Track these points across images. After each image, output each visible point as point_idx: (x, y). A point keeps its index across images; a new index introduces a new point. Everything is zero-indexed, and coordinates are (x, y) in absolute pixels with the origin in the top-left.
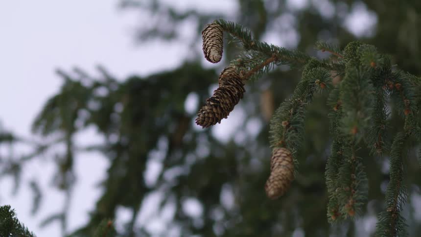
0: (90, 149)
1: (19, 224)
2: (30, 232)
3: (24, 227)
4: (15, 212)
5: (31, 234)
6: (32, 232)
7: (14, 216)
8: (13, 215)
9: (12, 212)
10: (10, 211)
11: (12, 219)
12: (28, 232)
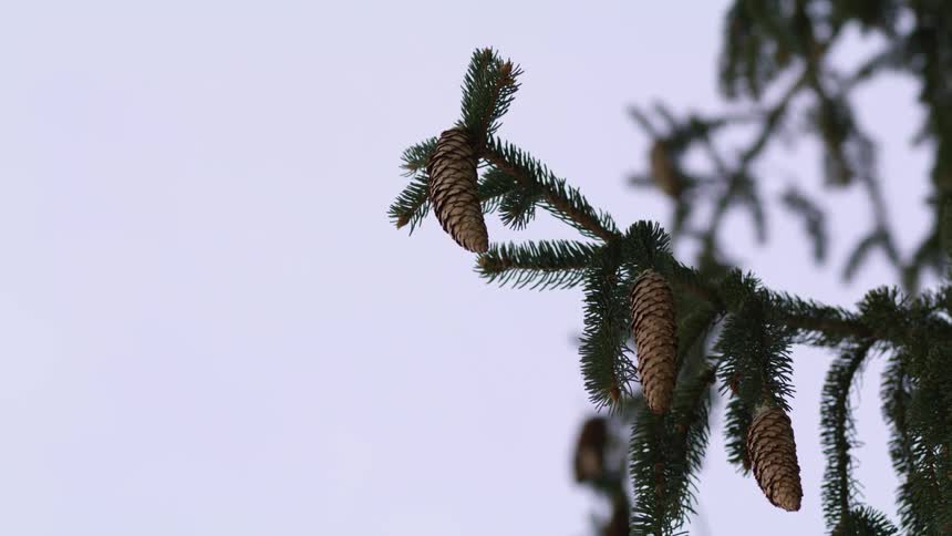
0: (866, 72)
1: (778, 296)
2: (807, 302)
3: (790, 299)
4: (755, 277)
5: (811, 305)
6: (811, 301)
7: (758, 287)
8: (754, 286)
9: (747, 281)
10: (743, 281)
11: (754, 293)
12: (803, 304)
